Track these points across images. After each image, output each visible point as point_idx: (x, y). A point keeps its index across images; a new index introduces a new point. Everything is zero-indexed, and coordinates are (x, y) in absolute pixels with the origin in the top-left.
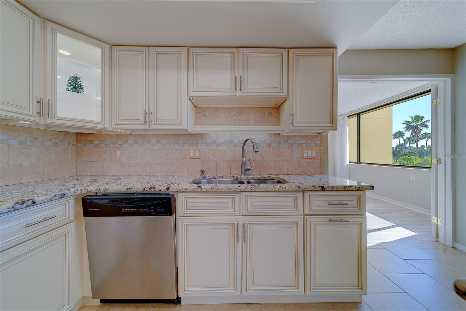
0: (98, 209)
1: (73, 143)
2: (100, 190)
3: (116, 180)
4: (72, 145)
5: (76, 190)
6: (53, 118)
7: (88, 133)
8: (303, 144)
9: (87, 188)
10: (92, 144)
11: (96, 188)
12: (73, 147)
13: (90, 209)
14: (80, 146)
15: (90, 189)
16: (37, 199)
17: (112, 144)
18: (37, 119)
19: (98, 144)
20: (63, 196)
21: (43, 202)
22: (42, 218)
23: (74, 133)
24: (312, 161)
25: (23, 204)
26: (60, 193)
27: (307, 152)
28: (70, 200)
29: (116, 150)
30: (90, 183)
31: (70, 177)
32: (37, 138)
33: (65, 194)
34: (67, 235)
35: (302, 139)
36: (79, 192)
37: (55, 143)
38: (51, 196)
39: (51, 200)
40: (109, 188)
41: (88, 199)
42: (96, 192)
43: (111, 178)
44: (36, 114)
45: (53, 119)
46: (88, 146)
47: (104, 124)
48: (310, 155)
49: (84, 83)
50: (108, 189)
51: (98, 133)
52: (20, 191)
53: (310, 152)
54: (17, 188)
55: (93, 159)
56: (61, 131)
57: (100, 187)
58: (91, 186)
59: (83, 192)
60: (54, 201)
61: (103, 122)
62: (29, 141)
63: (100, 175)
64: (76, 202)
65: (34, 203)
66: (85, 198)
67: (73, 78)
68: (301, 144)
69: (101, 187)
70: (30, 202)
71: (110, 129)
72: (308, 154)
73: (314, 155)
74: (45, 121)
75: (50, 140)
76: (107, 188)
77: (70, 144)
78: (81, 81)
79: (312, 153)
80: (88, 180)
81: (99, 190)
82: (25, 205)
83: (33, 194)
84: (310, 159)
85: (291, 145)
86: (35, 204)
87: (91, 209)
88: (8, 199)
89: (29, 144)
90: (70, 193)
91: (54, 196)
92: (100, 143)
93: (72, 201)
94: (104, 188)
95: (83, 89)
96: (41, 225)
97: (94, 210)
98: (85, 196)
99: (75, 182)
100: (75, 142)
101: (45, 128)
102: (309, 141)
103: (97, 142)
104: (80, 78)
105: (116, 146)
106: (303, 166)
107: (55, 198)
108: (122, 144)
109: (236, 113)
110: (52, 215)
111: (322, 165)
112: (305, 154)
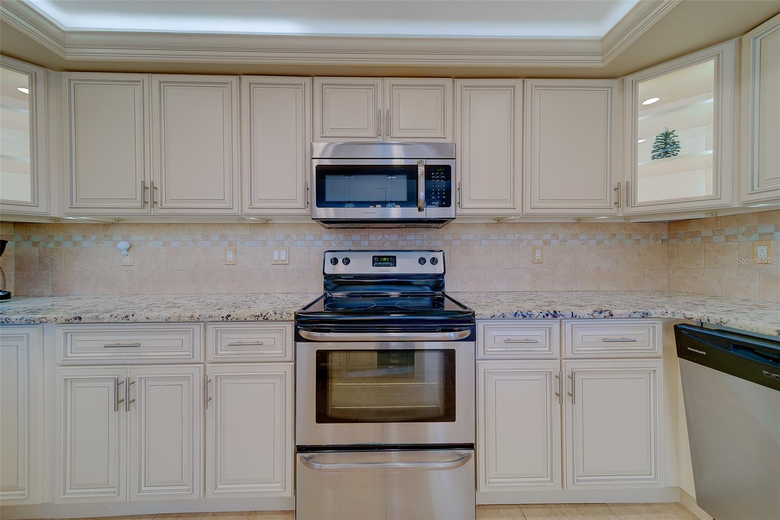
0: (705, 353)
1: (662, 238)
2: (708, 320)
3: (750, 309)
4: (661, 241)
5: (664, 311)
6: (633, 205)
7: (689, 219)
9: (683, 311)
10: (697, 237)
11: (700, 315)
12: (662, 244)
13: (688, 348)
14: (674, 241)
15: (688, 314)
16: (614, 312)
17: (743, 234)
18: (614, 211)
19: (710, 238)
20: (645, 315)
21: (621, 317)
22: (620, 337)
23: (664, 222)
25: (601, 313)
26: (641, 310)
28: (656, 324)
29: (753, 246)
30: (690, 305)
31: (658, 291)
32: (615, 235)
33: (647, 314)
34: (652, 374)
36: (670, 315)
37: (635, 240)
38: (630, 311)
39: (630, 317)
40: (729, 320)
41: (684, 329)
42: (702, 323)
43: (741, 303)
44: (613, 206)
45: (634, 207)
46: (688, 241)
47: (721, 199)
49: (681, 137)
50: (727, 322)
51: (709, 216)
52: (598, 299)
54: (595, 295)
55: (698, 265)
56: (644, 222)
57: (708, 315)
58: (691, 311)
59: (677, 317)
60: (633, 319)
61: (717, 195)
62: (606, 239)
63: (713, 294)
64: (665, 329)
65: (612, 315)
66: (680, 326)
67: (661, 136)
69: (712, 315)
70: (607, 313)
71: (736, 205)
74: (623, 212)
75: (630, 236)
76: (725, 319)
77: (657, 240)
78: (674, 136)
80: (689, 299)
81: (706, 319)
82: (602, 315)
83: (611, 305)
86: (612, 317)
87: (691, 349)
88: (589, 305)
89: (607, 243)
90: (655, 313)
91: (634, 313)
92: (714, 236)
93: (659, 327)
94: (717, 317)
95: (678, 148)
96: (618, 345)
97: (697, 351)
98: (680, 325)
99: (665, 300)
100: (665, 237)
101: (624, 221)
103: (707, 233)
104: (673, 131)
105: (755, 237)
107: (635, 315)
108: (771, 234)
110: (632, 337)
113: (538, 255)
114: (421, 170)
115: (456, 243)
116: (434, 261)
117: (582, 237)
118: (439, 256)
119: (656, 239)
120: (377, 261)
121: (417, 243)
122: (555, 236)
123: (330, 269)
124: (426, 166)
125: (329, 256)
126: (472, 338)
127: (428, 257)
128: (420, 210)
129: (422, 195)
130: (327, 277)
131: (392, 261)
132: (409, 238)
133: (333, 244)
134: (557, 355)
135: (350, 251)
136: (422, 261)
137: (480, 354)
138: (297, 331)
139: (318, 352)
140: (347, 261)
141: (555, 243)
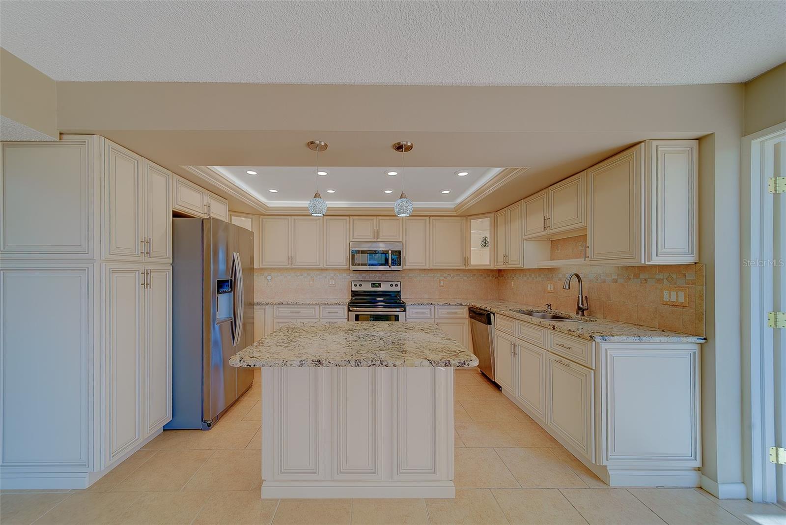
4: (495, 277)
8: (663, 279)
12: (496, 279)
21: (452, 306)
24: (680, 309)
27: (670, 294)
34: (464, 324)
35: (662, 272)
44: (464, 265)
45: (470, 266)
47: (491, 266)
48: (673, 299)
53: (673, 294)
68: (660, 281)
72: (670, 297)
73: (681, 299)
75: (482, 275)
79: (677, 296)
84: (674, 305)
85: (645, 281)
88: (444, 301)
100: (497, 276)
102: (674, 276)
106: (663, 317)
109: (581, 242)
111: (698, 319)
112: (666, 298)
113: (442, 283)
114: (390, 252)
115: (406, 277)
116: (396, 285)
117: (461, 275)
118: (399, 283)
119: (493, 276)
120: (373, 285)
121: (390, 277)
122: (449, 275)
123: (354, 289)
124: (392, 251)
125: (353, 283)
126: (405, 311)
127: (394, 284)
128: (390, 267)
129: (390, 262)
130: (352, 291)
131: (379, 285)
132: (386, 275)
133: (354, 278)
134: (433, 317)
135: (361, 281)
136: (392, 285)
137: (407, 317)
138: (349, 308)
139: (356, 315)
140: (361, 285)
141: (449, 278)
